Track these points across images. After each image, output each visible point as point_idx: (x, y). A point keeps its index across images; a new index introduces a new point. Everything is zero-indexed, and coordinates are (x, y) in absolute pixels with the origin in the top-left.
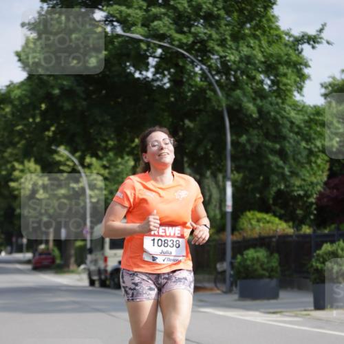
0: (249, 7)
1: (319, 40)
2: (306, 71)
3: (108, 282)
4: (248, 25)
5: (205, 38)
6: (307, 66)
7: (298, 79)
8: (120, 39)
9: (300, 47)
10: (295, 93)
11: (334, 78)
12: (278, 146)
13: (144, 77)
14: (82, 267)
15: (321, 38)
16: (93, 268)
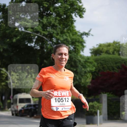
0: (66, 23)
1: (89, 34)
2: (85, 44)
3: (18, 115)
4: (66, 29)
5: (52, 33)
6: (85, 43)
7: (82, 47)
8: (24, 33)
9: (83, 36)
10: (81, 52)
11: (94, 47)
12: (75, 70)
13: (31, 45)
14: (10, 109)
15: (90, 34)
16: (13, 109)
